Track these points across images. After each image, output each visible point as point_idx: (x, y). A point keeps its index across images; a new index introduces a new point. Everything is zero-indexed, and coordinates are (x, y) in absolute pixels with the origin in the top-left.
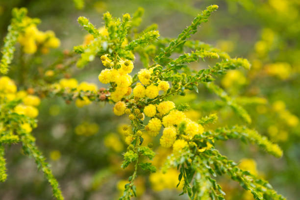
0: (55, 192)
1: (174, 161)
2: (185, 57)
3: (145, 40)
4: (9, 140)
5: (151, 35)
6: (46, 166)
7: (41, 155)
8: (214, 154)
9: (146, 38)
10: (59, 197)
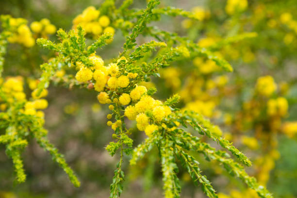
0: (71, 179)
1: (141, 151)
2: (140, 49)
3: (102, 42)
4: (20, 145)
5: (106, 37)
6: (59, 156)
7: (54, 147)
8: (180, 133)
9: (102, 40)
10: (75, 183)
